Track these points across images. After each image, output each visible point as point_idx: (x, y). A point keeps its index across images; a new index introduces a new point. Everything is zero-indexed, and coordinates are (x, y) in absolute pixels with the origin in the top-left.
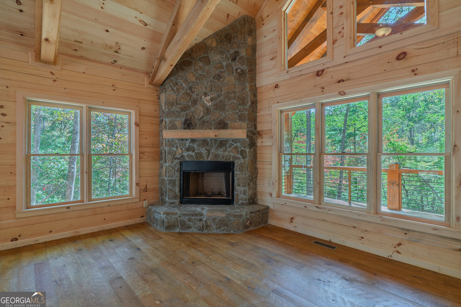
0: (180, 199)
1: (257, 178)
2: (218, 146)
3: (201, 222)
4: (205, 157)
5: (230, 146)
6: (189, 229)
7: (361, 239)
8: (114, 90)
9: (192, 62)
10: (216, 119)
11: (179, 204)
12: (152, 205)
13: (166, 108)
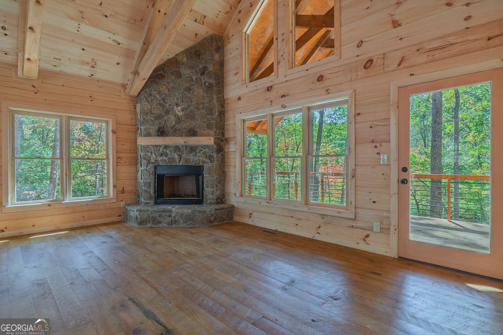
0: (155, 200)
1: (226, 180)
2: (189, 151)
3: (171, 218)
4: (177, 161)
5: (199, 152)
6: (159, 224)
7: (296, 226)
8: (92, 101)
9: (165, 76)
10: (187, 127)
11: (153, 205)
12: (129, 205)
13: (141, 117)
